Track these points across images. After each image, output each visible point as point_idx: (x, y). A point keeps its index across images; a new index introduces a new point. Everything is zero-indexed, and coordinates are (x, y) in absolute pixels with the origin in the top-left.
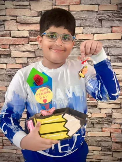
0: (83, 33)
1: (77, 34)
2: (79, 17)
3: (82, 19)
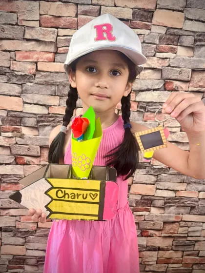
0: (59, 106)
1: (51, 106)
2: (52, 82)
3: (58, 84)
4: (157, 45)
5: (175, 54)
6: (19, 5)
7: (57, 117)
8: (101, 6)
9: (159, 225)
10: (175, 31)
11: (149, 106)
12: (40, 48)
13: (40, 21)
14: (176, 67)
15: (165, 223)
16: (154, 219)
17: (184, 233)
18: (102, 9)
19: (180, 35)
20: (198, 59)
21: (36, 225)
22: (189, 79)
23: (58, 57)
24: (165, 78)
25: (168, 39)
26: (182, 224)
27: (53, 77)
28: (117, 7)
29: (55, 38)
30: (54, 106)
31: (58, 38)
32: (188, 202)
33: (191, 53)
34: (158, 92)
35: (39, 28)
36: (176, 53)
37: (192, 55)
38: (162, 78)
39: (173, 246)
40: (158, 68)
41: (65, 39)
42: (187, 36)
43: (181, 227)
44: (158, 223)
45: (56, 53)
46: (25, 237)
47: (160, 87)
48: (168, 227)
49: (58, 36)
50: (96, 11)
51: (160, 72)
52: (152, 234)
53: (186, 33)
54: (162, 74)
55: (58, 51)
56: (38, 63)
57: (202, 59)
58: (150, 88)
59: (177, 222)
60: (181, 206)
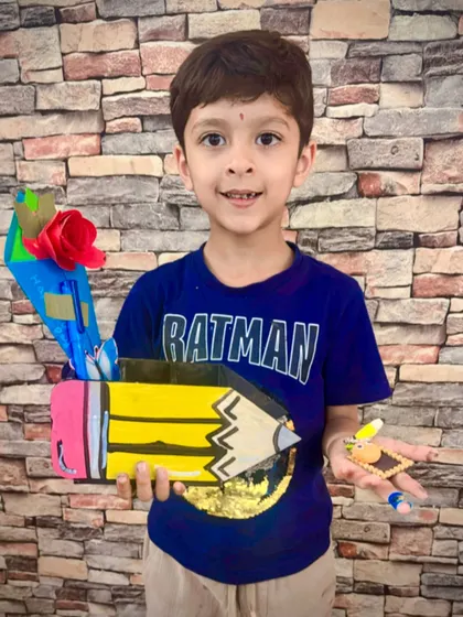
4: (328, 88)
5: (375, 106)
6: (19, 39)
7: (119, 276)
8: (187, 13)
9: (380, 532)
10: (370, 46)
11: (325, 238)
12: (69, 128)
13: (63, 67)
14: (381, 137)
15: (394, 526)
16: (368, 516)
17: (447, 554)
18: (190, 22)
19: (383, 57)
20: (436, 109)
21: (102, 517)
22: (420, 163)
23: (109, 143)
24: (356, 166)
25: (355, 69)
26: (441, 531)
27: (101, 187)
28: (223, 10)
29: (98, 100)
30: (111, 251)
31: (104, 99)
32: (452, 477)
33: (416, 97)
34: (343, 202)
35: (64, 84)
36: (377, 102)
37: (421, 102)
38: (349, 167)
39: (423, 587)
40: (337, 143)
41: (117, 102)
42: (402, 55)
43: (438, 539)
44: (379, 528)
45: (103, 134)
46: (83, 542)
47: (347, 190)
48: (404, 538)
49: (103, 96)
50: (178, 27)
51: (344, 153)
52: (365, 554)
53: (399, 49)
54: (348, 158)
55: (107, 130)
56: (70, 160)
57: (449, 109)
58: (322, 193)
59: (427, 526)
60: (432, 486)
